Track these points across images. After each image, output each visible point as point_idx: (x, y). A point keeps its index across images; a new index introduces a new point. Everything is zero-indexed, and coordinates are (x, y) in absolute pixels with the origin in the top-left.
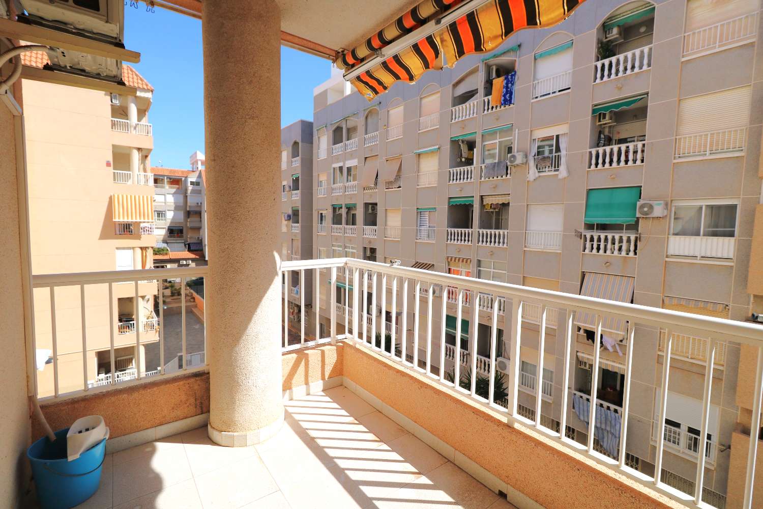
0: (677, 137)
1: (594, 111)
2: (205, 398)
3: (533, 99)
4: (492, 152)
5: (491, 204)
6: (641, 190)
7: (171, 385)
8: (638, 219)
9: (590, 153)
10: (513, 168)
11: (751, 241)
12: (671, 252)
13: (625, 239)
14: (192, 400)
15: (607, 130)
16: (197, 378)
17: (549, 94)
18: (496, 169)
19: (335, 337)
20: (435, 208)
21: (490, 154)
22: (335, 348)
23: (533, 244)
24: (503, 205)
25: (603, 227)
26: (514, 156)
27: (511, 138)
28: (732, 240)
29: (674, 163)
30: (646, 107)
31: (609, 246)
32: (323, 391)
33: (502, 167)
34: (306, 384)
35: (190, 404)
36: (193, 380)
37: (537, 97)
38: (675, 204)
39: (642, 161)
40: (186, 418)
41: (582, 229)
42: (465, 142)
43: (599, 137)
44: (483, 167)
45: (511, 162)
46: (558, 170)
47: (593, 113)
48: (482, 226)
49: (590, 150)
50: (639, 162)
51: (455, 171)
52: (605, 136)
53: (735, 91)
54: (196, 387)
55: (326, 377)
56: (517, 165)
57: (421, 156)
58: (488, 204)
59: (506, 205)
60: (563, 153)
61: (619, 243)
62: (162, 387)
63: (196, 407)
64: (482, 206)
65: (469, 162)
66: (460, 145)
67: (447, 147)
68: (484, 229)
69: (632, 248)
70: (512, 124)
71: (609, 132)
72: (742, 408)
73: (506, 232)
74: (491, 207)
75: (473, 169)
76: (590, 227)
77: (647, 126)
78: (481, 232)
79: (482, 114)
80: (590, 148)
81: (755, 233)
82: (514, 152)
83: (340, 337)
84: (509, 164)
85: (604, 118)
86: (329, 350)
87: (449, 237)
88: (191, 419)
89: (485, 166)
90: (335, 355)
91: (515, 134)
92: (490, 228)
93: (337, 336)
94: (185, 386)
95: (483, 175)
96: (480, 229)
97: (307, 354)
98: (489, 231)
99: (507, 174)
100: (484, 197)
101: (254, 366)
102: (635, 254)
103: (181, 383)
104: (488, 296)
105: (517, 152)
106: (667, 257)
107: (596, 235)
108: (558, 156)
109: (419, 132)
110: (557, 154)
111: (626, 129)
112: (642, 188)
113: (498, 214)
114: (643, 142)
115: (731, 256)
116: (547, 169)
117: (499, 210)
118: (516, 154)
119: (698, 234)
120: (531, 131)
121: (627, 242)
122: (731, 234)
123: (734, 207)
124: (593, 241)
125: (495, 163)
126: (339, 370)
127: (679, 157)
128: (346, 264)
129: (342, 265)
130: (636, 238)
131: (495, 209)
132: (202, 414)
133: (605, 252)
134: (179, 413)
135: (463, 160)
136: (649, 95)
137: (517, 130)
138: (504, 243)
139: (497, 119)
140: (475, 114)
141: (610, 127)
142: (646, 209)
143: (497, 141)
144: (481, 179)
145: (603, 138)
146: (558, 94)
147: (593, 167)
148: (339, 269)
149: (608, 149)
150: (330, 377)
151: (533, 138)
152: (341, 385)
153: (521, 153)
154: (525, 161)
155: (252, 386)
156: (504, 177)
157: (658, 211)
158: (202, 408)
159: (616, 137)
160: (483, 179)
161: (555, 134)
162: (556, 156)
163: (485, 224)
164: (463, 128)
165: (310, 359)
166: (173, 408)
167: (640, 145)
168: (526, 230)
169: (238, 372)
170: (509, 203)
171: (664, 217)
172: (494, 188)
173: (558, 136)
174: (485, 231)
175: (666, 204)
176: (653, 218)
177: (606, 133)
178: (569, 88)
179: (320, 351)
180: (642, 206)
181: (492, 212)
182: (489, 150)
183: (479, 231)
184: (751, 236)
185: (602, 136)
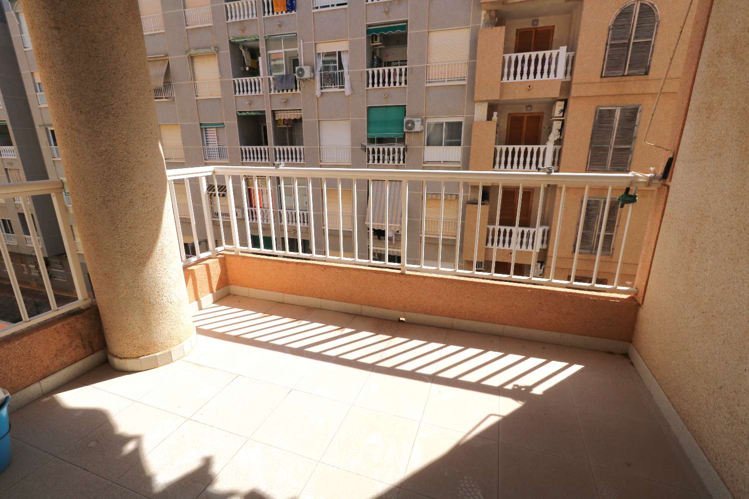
0: (428, 65)
1: (368, 32)
2: (93, 335)
3: (314, 9)
4: (277, 62)
5: (284, 119)
6: (405, 109)
7: (46, 330)
8: (405, 133)
9: (368, 72)
10: (301, 82)
11: (470, 148)
12: (426, 160)
13: (396, 150)
14: (78, 341)
15: (378, 51)
16: (78, 316)
17: (328, 6)
18: (284, 81)
19: (214, 250)
20: (223, 124)
21: (275, 65)
22: (217, 260)
23: (327, 159)
24: (295, 120)
25: (381, 141)
26: (301, 70)
27: (296, 49)
28: (459, 148)
29: (426, 87)
30: (405, 35)
31: (386, 157)
32: (214, 303)
33: (290, 80)
34: (197, 300)
35: (77, 346)
36: (72, 319)
37: (317, 8)
38: (427, 121)
39: (406, 83)
40: (75, 362)
41: (365, 143)
42: (247, 49)
43: (373, 58)
44: (271, 79)
45: (300, 75)
46: (343, 87)
47: (367, 34)
48: (277, 143)
49: (367, 70)
50: (403, 84)
51: (240, 81)
52: (377, 57)
53: (460, 30)
54: (79, 326)
55: (215, 290)
56: (306, 79)
57: (196, 60)
58: (280, 119)
59: (298, 121)
60: (346, 70)
61: (393, 154)
62: (35, 334)
63: (84, 348)
64: (275, 122)
65: (255, 72)
66: (241, 51)
67: (226, 51)
68: (280, 145)
69: (402, 158)
70: (296, 33)
71: (380, 53)
72: (465, 261)
73: (302, 148)
74: (284, 123)
75: (260, 80)
76: (371, 141)
77: (408, 53)
78: (277, 149)
79: (263, 17)
80: (367, 68)
81: (472, 143)
82: (301, 65)
83: (219, 249)
84: (297, 77)
85: (376, 40)
86: (213, 263)
87: (244, 156)
88: (82, 362)
89: (273, 78)
90: (219, 267)
91: (300, 45)
92: (285, 144)
93: (216, 249)
94: (64, 328)
95: (272, 87)
96: (276, 145)
97: (193, 270)
98: (285, 148)
99: (296, 88)
100: (275, 112)
101: (165, 282)
102: (404, 162)
103: (59, 325)
104: (291, 211)
105: (304, 65)
106: (424, 163)
107: (376, 147)
108: (342, 72)
109: (187, 28)
110: (341, 71)
111: (393, 53)
112: (406, 107)
113: (291, 130)
114: (406, 66)
115: (460, 160)
116: (333, 86)
117: (292, 126)
118: (303, 67)
119: (441, 145)
120: (315, 44)
121: (398, 153)
122: (459, 144)
123: (460, 123)
124: (375, 154)
125: (283, 75)
126: (225, 281)
127: (429, 82)
128: (214, 172)
129: (210, 174)
130: (404, 149)
131: (287, 125)
132: (93, 353)
133: (383, 162)
134: (64, 359)
135: (247, 69)
136: (408, 23)
137: (302, 41)
138: (301, 159)
139: (280, 26)
140: (254, 16)
141: (380, 49)
142: (410, 125)
143: (282, 51)
144: (270, 92)
145: (376, 59)
146: (336, 7)
147: (370, 85)
148: (208, 178)
149: (381, 69)
150: (217, 289)
151: (318, 52)
152: (230, 294)
153: (308, 67)
154: (312, 76)
155: (167, 303)
156: (294, 90)
157: (418, 127)
158: (91, 347)
159: (385, 59)
160: (272, 92)
161: (337, 50)
162: (339, 73)
163: (279, 141)
164: (243, 31)
165: (196, 275)
166: (56, 355)
167: (403, 68)
168: (320, 145)
169: (148, 291)
170: (301, 119)
171: (421, 132)
172: (285, 102)
173: (339, 53)
174: (281, 148)
175: (422, 121)
176: (414, 132)
177: (378, 55)
178: (345, 4)
179: (205, 266)
180: (408, 122)
181: (285, 128)
182: (274, 60)
183: (275, 148)
184: (470, 145)
185: (375, 58)
